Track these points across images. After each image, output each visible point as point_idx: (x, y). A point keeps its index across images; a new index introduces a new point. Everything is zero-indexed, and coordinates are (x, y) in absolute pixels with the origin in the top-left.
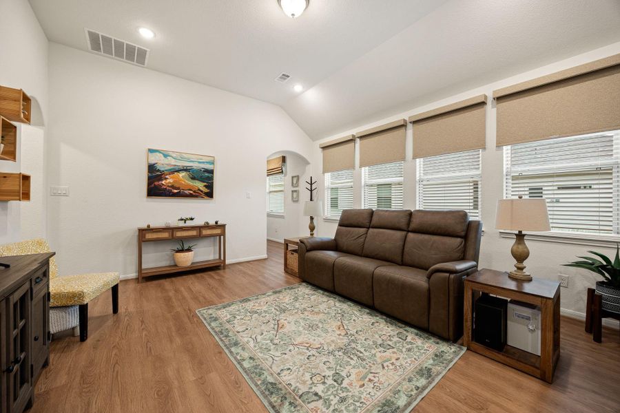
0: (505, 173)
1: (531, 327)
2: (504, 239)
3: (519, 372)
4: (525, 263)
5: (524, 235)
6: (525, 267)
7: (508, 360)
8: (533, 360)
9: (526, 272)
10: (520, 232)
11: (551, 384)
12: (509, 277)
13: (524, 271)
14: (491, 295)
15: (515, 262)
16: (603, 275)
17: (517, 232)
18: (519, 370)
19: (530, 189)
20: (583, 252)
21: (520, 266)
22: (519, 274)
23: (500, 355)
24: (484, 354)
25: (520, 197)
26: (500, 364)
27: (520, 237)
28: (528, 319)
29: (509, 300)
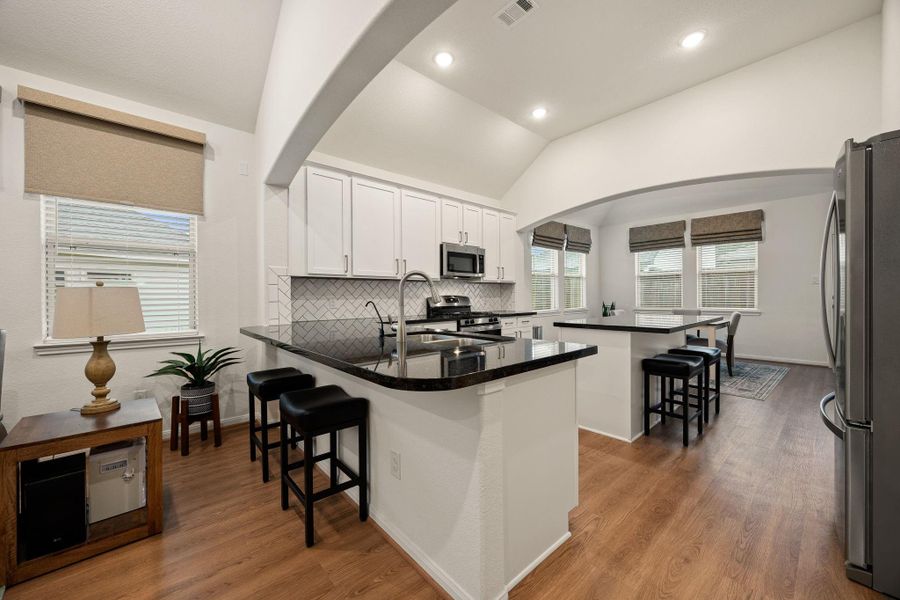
0: (43, 242)
1: (128, 475)
2: (42, 358)
3: (116, 551)
4: (109, 385)
5: (108, 343)
6: (109, 392)
7: (100, 545)
8: (135, 519)
9: (111, 398)
10: (100, 338)
11: (161, 533)
12: (83, 415)
13: (107, 397)
14: (42, 460)
15: (92, 387)
16: (186, 376)
17: (95, 340)
18: (116, 548)
19: (89, 274)
20: (166, 355)
21: (102, 391)
22: (102, 404)
23: (82, 549)
24: (51, 569)
25: (100, 285)
26: (84, 563)
27: (100, 345)
28: (124, 463)
29: (87, 450)
